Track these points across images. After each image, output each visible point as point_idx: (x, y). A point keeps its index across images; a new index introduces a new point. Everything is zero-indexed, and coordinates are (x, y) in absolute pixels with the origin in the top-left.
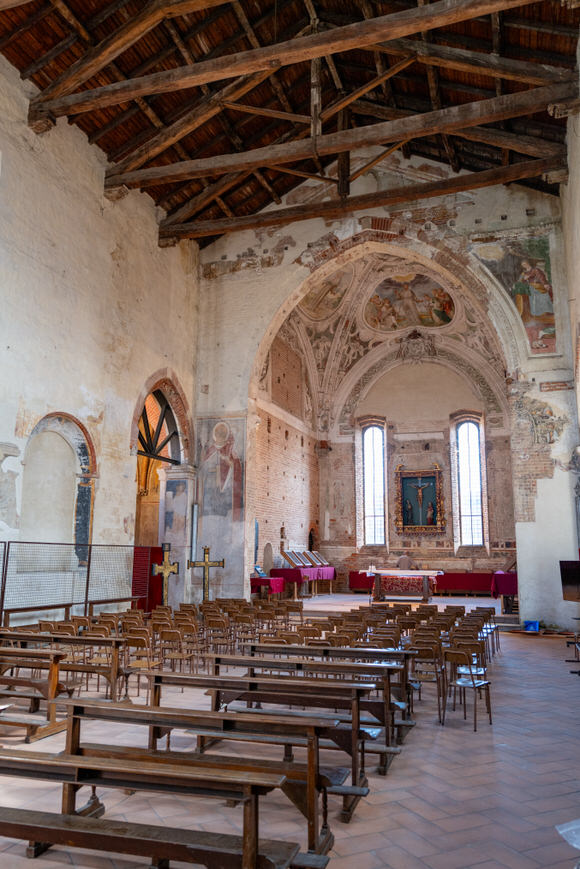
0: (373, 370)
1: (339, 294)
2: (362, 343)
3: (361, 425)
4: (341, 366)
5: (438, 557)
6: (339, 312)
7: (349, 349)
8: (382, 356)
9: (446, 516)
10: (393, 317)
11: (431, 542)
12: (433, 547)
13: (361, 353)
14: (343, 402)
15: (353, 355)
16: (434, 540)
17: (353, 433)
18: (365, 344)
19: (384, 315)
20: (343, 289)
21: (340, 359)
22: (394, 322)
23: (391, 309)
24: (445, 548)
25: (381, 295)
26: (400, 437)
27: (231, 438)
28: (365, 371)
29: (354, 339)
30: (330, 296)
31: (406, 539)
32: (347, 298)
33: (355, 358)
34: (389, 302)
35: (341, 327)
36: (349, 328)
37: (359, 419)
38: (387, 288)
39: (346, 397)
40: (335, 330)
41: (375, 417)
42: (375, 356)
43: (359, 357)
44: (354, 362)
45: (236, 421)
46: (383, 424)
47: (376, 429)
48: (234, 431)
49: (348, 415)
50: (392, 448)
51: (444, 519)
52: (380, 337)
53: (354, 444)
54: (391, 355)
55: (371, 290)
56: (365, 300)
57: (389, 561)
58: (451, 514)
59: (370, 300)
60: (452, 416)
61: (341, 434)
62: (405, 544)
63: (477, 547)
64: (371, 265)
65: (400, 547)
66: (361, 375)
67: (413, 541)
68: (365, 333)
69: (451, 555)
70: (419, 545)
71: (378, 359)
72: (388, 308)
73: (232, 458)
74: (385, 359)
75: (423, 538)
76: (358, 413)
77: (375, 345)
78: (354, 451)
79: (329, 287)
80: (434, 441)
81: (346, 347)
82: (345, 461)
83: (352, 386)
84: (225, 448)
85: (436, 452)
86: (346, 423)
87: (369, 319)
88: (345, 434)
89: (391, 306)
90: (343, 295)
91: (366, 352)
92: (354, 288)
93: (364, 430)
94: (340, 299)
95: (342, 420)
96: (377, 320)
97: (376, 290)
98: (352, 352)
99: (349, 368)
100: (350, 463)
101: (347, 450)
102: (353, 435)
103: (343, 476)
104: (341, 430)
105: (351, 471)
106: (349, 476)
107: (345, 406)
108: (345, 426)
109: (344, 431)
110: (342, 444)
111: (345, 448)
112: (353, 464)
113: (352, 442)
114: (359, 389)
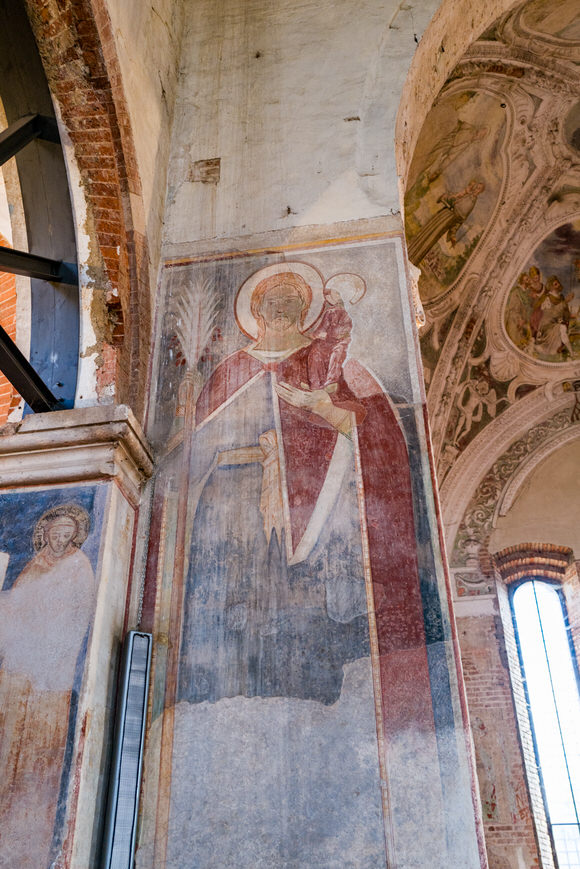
0: (518, 450)
1: (460, 249)
2: (493, 384)
3: (504, 574)
4: (450, 433)
6: (456, 295)
7: (467, 396)
8: (537, 419)
10: (563, 327)
13: (492, 410)
14: (457, 518)
15: (475, 412)
17: (493, 591)
18: (501, 388)
19: (545, 321)
20: (471, 236)
21: (447, 416)
22: (566, 340)
23: (560, 306)
25: (546, 269)
27: (334, 319)
28: (502, 448)
29: (478, 372)
30: (444, 245)
32: (475, 264)
33: (478, 418)
34: (559, 290)
35: (455, 335)
36: (472, 340)
37: (501, 559)
38: (561, 252)
39: (463, 505)
40: (442, 341)
41: (540, 553)
42: (523, 416)
43: (487, 418)
44: (477, 427)
45: (354, 254)
46: (562, 570)
47: (541, 587)
48: (345, 291)
49: (473, 549)
52: (535, 373)
53: (499, 618)
54: (557, 416)
55: (525, 253)
56: (510, 276)
59: (521, 280)
64: (539, 179)
66: (492, 459)
68: (504, 359)
71: (529, 425)
72: (555, 302)
73: (343, 393)
74: (545, 424)
76: (498, 544)
77: (522, 392)
78: (500, 637)
79: (447, 218)
81: (459, 390)
82: (480, 663)
83: (475, 483)
84: (302, 358)
86: (472, 568)
87: (513, 327)
88: (472, 593)
89: (562, 298)
90: (468, 253)
91: (502, 407)
92: (493, 238)
93: (511, 588)
94: (462, 261)
95: (460, 561)
96: (530, 330)
97: (536, 255)
98: (474, 401)
99: (464, 443)
100: (494, 668)
101: (482, 634)
102: (493, 596)
103: (481, 705)
104: (460, 583)
105: (499, 689)
106: (498, 705)
107: (462, 527)
108: (471, 574)
109: (470, 585)
110: (466, 618)
111: (478, 630)
112: (504, 670)
113: (494, 612)
114: (494, 490)
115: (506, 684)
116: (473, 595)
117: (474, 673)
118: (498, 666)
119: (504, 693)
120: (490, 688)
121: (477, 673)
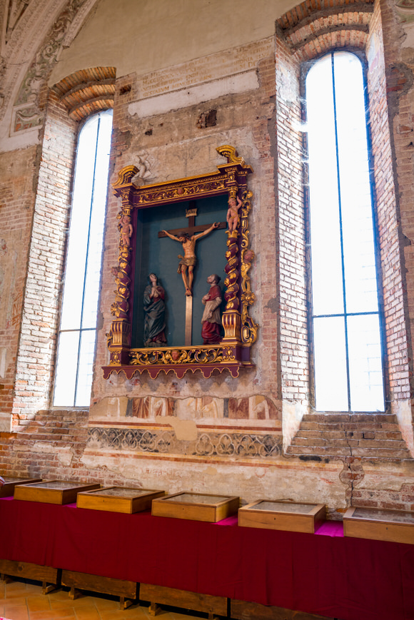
5: (228, 450)
9: (258, 314)
11: (206, 400)
12: (214, 416)
14: (30, 57)
16: (220, 392)
17: (42, 122)
24: (252, 421)
26: (144, 108)
31: (138, 391)
39: (37, 43)
50: (122, 138)
51: (249, 323)
53: (40, 146)
57: (85, 460)
58: (275, 306)
60: (284, 28)
61: (17, 128)
62: (134, 407)
63: (366, 418)
65: (116, 415)
67: (156, 395)
69: (271, 446)
70: (172, 409)
75: (185, 389)
76: (57, 76)
80: (231, 99)
82: (16, 191)
85: (233, 126)
86: (31, 103)
88: (25, 127)
95: (22, 99)
100: (26, 194)
101: (25, 164)
102: (40, 127)
103: (8, 228)
104: (19, 119)
105: (25, 212)
106: (20, 226)
107: (33, 65)
108: (28, 110)
109: (25, 120)
110: (16, 150)
111: (22, 160)
112: (33, 194)
113: (37, 142)
114: (65, 21)
115: (30, 208)
116: (26, 128)
117: (10, 200)
118: (29, 191)
119: (28, 215)
120: (18, 212)
121: (12, 199)
